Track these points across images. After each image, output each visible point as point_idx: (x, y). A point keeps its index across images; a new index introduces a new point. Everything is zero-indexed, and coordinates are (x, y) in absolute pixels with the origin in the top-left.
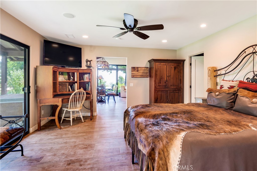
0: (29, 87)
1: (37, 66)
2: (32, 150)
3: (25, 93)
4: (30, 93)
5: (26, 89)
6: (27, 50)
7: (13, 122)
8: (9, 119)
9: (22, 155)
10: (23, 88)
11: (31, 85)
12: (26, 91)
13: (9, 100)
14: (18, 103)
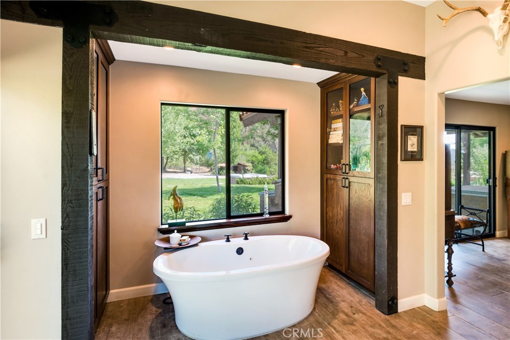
0: (495, 179)
1: (506, 152)
2: (495, 251)
3: (490, 186)
4: (496, 186)
5: (491, 180)
6: (492, 132)
7: (475, 214)
8: (471, 211)
9: (483, 250)
10: (487, 180)
11: (497, 175)
12: (491, 184)
13: (471, 192)
14: (482, 197)
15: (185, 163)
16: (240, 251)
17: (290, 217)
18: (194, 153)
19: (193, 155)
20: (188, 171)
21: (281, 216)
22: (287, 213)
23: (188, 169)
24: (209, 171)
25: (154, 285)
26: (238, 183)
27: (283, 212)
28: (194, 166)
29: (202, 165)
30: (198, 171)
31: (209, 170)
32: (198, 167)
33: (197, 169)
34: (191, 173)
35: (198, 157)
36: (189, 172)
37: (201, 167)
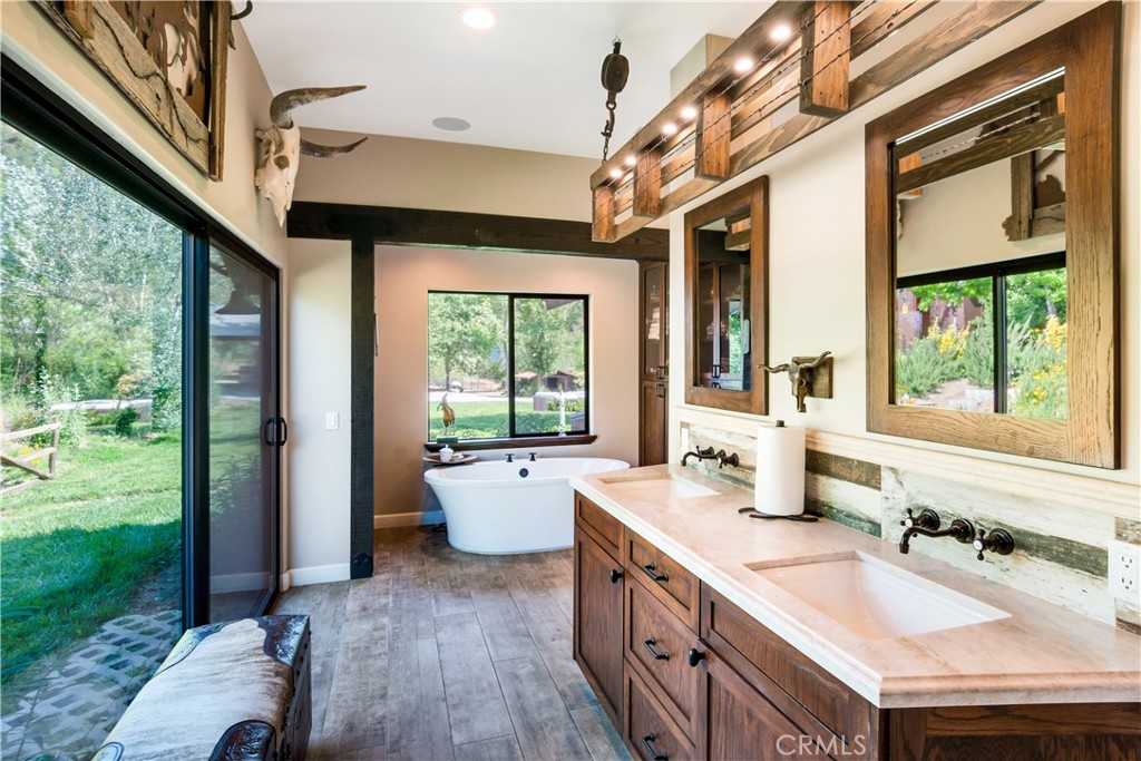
15: (448, 370)
16: (524, 473)
17: (595, 438)
18: (465, 351)
19: (465, 355)
20: (454, 387)
21: (582, 436)
22: (592, 433)
23: (455, 383)
24: (499, 389)
25: (420, 513)
26: (551, 409)
27: (587, 430)
28: (467, 379)
29: (484, 376)
30: (475, 389)
31: (499, 385)
32: (475, 379)
33: (472, 384)
34: (462, 390)
35: (474, 360)
36: (457, 390)
37: (481, 381)
